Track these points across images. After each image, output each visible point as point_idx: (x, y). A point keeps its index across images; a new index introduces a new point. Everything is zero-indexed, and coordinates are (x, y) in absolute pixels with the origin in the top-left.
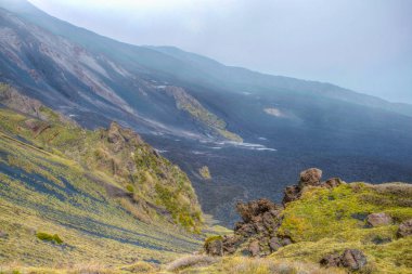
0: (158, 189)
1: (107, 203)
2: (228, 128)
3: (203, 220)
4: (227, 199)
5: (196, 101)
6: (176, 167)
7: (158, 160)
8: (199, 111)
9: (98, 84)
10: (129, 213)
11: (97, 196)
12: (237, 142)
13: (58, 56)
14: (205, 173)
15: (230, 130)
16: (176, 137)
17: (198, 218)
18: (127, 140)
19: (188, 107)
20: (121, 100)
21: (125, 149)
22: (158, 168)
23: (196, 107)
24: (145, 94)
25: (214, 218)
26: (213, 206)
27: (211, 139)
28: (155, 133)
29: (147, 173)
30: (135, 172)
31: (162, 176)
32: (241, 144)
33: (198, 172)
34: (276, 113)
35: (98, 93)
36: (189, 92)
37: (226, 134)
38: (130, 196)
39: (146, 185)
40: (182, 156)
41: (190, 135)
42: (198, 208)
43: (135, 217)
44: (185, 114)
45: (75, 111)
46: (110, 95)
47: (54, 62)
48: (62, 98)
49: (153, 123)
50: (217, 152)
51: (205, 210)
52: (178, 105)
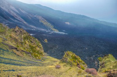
0: (30, 46)
1: (9, 51)
2: (54, 28)
3: (43, 55)
4: (52, 48)
5: (45, 20)
6: (37, 39)
7: (31, 37)
8: (46, 23)
9: (16, 15)
10: (15, 54)
11: (5, 49)
12: (57, 31)
13: (3, 6)
14: (46, 41)
15: (55, 28)
16: (39, 30)
17: (42, 54)
18: (21, 32)
19: (43, 22)
20: (23, 20)
21: (20, 34)
22: (31, 39)
23: (45, 22)
24: (30, 18)
25: (47, 54)
26: (47, 50)
27: (49, 31)
28: (33, 30)
29: (27, 41)
30: (23, 41)
31: (32, 42)
32: (58, 32)
33: (44, 41)
34: (68, 23)
35: (16, 18)
36: (43, 18)
37: (54, 29)
38: (16, 49)
39: (26, 45)
40: (39, 36)
41: (43, 30)
42: (43, 51)
43: (17, 55)
44: (42, 24)
45: (8, 23)
46: (19, 19)
47: (1, 8)
48: (4, 19)
49: (32, 26)
50: (50, 35)
51: (45, 52)
52: (40, 21)
